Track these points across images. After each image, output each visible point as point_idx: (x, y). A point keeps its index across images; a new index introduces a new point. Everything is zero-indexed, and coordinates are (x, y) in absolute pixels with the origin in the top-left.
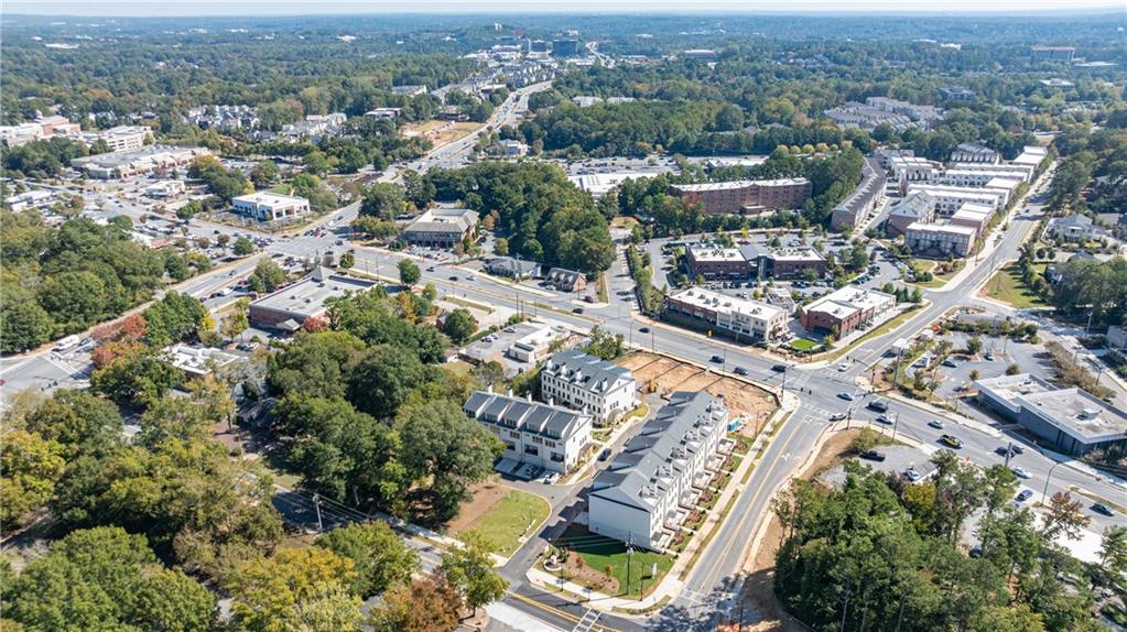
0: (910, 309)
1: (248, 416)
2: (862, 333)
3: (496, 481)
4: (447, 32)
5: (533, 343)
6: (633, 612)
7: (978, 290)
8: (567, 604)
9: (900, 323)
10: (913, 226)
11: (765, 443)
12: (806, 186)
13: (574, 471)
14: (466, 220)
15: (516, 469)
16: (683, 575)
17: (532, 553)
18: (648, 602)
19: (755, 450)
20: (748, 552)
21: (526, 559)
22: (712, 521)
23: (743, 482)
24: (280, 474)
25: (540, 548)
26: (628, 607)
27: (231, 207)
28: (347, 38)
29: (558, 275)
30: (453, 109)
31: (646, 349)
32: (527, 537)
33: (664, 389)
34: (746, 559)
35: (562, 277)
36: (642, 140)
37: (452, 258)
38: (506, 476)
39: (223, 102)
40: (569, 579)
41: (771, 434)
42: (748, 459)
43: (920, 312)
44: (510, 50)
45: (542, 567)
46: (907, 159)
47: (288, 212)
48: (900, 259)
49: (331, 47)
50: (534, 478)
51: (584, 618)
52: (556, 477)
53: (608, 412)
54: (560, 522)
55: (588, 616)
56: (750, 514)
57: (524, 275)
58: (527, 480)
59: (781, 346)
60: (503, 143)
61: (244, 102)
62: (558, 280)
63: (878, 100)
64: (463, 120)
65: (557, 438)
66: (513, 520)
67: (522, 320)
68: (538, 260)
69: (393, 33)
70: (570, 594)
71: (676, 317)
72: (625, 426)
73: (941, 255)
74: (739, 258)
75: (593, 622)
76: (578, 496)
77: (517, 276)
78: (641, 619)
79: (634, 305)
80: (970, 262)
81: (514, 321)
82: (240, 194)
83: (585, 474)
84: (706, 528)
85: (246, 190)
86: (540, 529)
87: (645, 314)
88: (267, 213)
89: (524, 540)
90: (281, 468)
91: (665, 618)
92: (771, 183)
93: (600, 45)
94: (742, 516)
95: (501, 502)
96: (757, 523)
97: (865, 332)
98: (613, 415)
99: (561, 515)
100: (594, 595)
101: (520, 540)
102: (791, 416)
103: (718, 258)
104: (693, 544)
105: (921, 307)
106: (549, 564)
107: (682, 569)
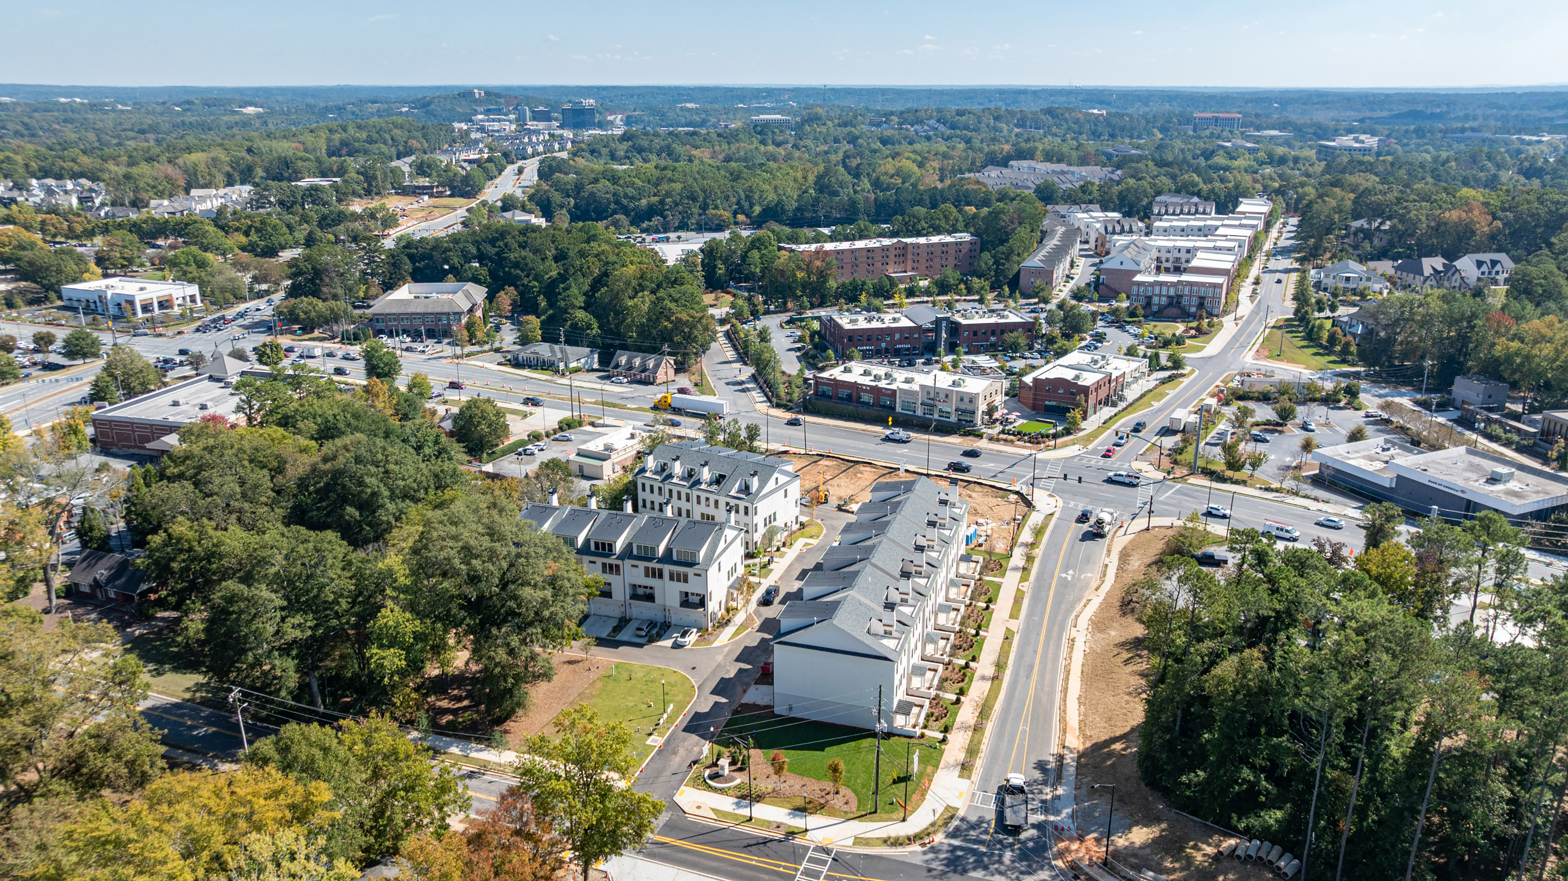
0: (1171, 378)
1: (90, 580)
2: (1115, 410)
3: (585, 649)
4: (404, 102)
5: (609, 448)
6: (896, 842)
7: (1252, 353)
8: (766, 842)
9: (1163, 395)
10: (1138, 278)
11: (1030, 559)
12: (970, 243)
13: (724, 623)
14: (468, 296)
15: (617, 629)
16: (965, 768)
17: (678, 760)
18: (918, 821)
19: (1015, 569)
20: (1063, 720)
21: (668, 773)
22: (983, 678)
23: (1014, 615)
24: (159, 673)
25: (689, 751)
26: (883, 834)
27: (59, 303)
28: (250, 110)
29: (629, 361)
30: (424, 181)
31: (792, 450)
32: (661, 735)
33: (840, 498)
34: (1064, 732)
35: (637, 362)
36: (716, 207)
37: (449, 351)
38: (601, 642)
39: (45, 173)
40: (759, 798)
41: (1032, 545)
42: (1009, 583)
43: (1186, 381)
44: (499, 120)
45: (701, 783)
46: (1094, 214)
47: (161, 305)
48: (1129, 323)
49: (225, 118)
50: (651, 640)
51: (805, 864)
52: (692, 637)
53: (762, 530)
54: (716, 704)
55: (811, 860)
56: (1043, 663)
57: (573, 365)
58: (641, 646)
59: (1003, 432)
60: (508, 215)
61: (82, 175)
62: (630, 368)
63: (1024, 164)
64: (440, 195)
65: (691, 565)
66: (628, 710)
67: (580, 424)
68: (592, 345)
69: (322, 105)
70: (767, 824)
71: (830, 404)
72: (791, 554)
73: (1184, 315)
74: (905, 323)
75: (825, 870)
76: (738, 660)
77: (562, 366)
78: (913, 852)
79: (757, 395)
80: (1228, 321)
81: (566, 425)
82: (74, 281)
83: (743, 626)
84: (978, 690)
85: (86, 275)
86: (682, 720)
87: (778, 406)
88: (124, 304)
89: (656, 741)
90: (161, 663)
91: (956, 842)
92: (922, 240)
93: (628, 117)
94: (1031, 667)
95: (599, 685)
96: (1061, 676)
97: (1119, 408)
98: (769, 537)
99: (714, 692)
100: (813, 821)
101: (649, 741)
102: (1054, 520)
103: (875, 325)
104: (967, 714)
105: (1183, 375)
106: (715, 777)
107: (961, 756)
